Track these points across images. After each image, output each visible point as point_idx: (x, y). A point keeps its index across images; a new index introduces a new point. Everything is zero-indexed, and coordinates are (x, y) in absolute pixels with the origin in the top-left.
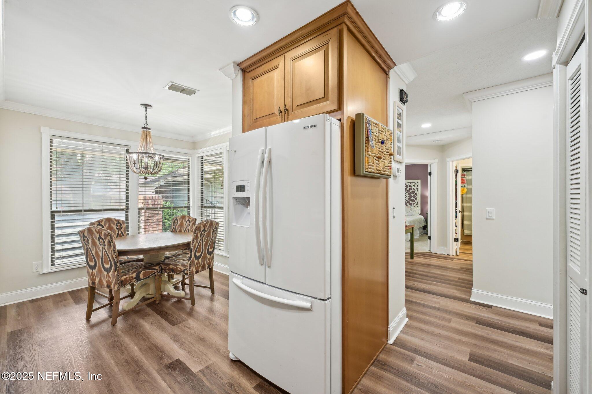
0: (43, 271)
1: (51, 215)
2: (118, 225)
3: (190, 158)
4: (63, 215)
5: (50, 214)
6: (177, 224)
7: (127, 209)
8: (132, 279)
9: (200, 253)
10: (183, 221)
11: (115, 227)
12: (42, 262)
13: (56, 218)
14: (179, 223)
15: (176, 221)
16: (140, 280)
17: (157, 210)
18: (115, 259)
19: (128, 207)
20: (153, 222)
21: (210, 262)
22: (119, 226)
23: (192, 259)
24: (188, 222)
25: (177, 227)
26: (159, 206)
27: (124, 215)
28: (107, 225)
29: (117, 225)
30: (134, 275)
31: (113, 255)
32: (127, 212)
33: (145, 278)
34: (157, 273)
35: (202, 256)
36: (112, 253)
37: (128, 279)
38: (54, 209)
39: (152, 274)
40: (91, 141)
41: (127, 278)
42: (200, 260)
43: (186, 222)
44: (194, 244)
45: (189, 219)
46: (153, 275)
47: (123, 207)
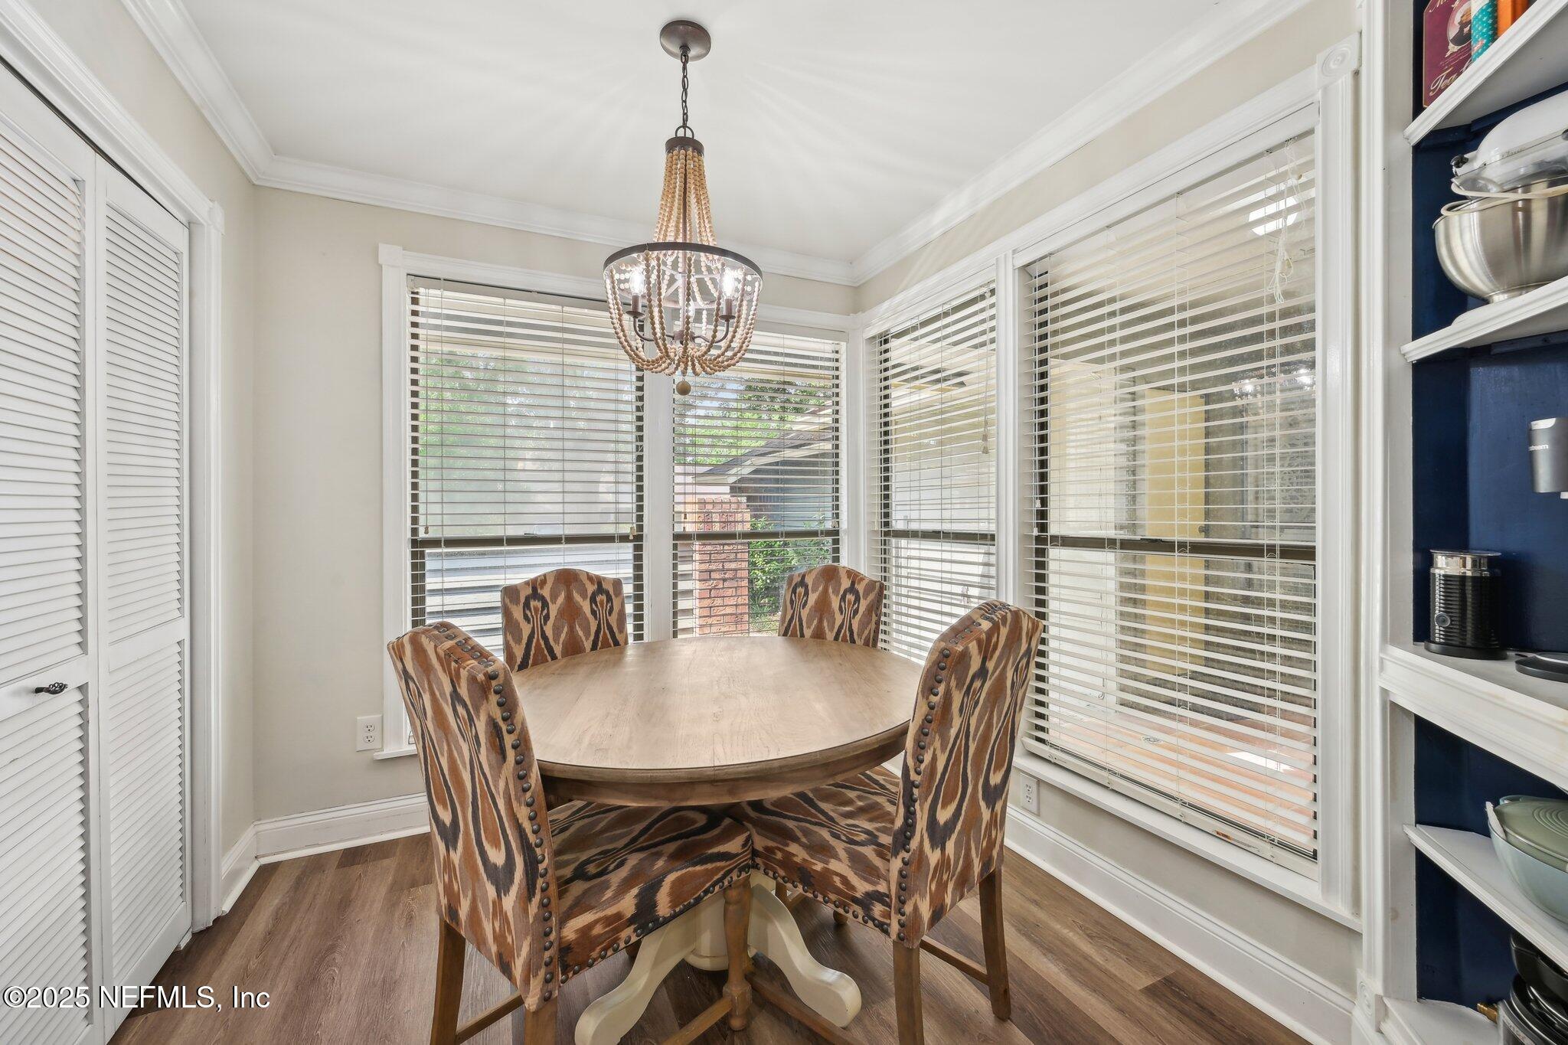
0: (385, 752)
1: (414, 555)
2: (598, 599)
3: (843, 347)
4: (448, 555)
5: (407, 551)
6: (806, 601)
7: (639, 538)
8: (618, 930)
9: (951, 808)
10: (830, 590)
11: (586, 606)
12: (382, 716)
13: (430, 565)
14: (813, 598)
15: (801, 590)
16: (660, 923)
17: (733, 541)
18: (527, 826)
19: (640, 528)
20: (724, 580)
21: (991, 844)
22: (602, 602)
23: (914, 844)
24: (850, 597)
25: (805, 613)
26: (739, 528)
27: (630, 556)
28: (561, 599)
29: (593, 600)
30: (628, 905)
31: (515, 804)
32: (638, 548)
33: (681, 912)
34: (734, 875)
35: (961, 819)
36: (512, 793)
37: (598, 930)
38: (422, 535)
39: (713, 885)
40: (525, 293)
41: (590, 927)
42: (950, 846)
43: (843, 598)
44: (927, 758)
45: (853, 583)
46: (717, 888)
47: (626, 529)
